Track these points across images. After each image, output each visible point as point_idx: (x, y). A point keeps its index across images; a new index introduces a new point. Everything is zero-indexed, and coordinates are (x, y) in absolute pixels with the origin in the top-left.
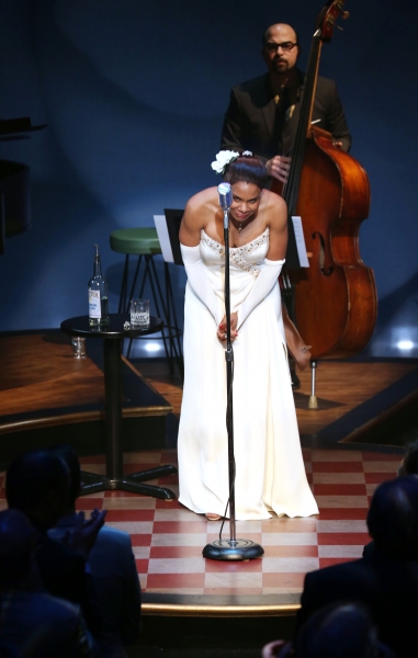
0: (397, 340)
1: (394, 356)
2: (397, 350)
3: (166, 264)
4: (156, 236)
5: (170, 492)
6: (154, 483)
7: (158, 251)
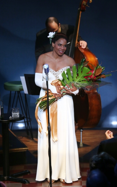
0: (112, 121)
1: (111, 127)
2: (112, 125)
4: (21, 84)
5: (27, 180)
6: (22, 177)
7: (22, 90)
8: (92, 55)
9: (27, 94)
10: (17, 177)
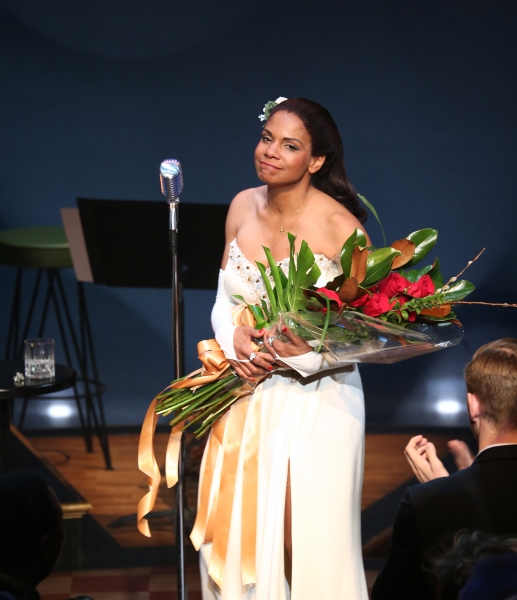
3: (81, 285)
7: (69, 265)
9: (88, 284)
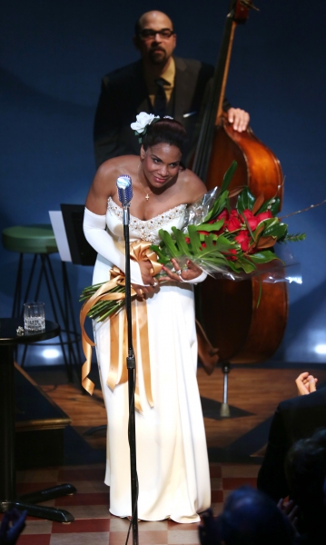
0: (314, 344)
1: (311, 361)
2: (314, 355)
3: (64, 263)
4: (53, 234)
5: (67, 513)
6: (50, 504)
7: (55, 250)
8: (263, 152)
9: (68, 263)
10: (39, 504)
